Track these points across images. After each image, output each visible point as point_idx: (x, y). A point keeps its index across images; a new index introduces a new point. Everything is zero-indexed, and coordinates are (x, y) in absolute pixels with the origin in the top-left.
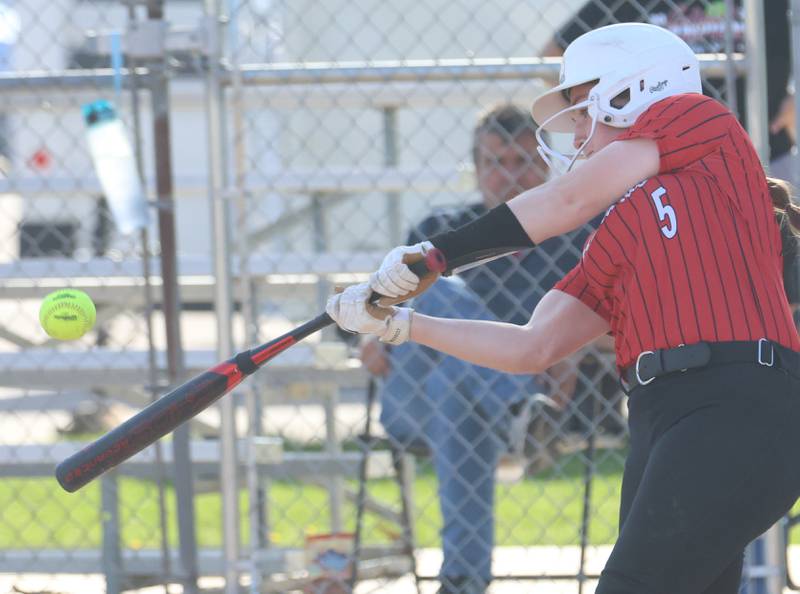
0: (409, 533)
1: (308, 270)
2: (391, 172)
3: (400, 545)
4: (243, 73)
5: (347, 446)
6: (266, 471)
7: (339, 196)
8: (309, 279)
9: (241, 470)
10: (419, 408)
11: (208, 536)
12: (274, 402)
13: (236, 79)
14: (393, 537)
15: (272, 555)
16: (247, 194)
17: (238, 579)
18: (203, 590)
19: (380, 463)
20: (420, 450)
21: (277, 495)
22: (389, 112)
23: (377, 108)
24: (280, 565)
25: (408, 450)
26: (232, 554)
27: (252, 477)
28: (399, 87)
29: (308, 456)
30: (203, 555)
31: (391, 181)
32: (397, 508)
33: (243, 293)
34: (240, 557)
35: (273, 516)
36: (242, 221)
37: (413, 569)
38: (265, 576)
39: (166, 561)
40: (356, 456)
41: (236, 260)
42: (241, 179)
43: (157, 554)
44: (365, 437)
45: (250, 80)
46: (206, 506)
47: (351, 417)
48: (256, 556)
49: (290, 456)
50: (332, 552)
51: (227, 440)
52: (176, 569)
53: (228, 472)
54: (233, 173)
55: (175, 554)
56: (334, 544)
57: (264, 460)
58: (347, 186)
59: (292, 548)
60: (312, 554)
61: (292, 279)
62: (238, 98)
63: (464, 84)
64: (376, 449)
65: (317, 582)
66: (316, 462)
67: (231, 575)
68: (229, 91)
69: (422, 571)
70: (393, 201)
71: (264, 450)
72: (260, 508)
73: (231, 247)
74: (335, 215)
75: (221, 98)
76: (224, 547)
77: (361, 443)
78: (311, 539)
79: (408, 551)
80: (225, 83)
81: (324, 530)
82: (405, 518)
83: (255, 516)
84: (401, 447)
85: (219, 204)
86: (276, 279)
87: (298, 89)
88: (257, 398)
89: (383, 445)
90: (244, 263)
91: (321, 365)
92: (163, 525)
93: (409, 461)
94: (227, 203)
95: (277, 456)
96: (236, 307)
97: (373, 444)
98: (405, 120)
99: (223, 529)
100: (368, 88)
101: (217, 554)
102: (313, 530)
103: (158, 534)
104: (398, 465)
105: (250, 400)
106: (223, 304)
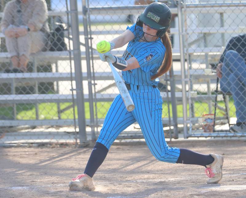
0: (227, 114)
1: (203, 51)
2: (222, 28)
3: (225, 117)
4: (186, 5)
5: (213, 93)
6: (193, 99)
7: (210, 34)
8: (203, 54)
9: (187, 99)
10: (229, 84)
11: (180, 114)
12: (195, 83)
13: (185, 7)
14: (224, 115)
15: (195, 119)
16: (188, 34)
17: (187, 125)
18: (179, 127)
19: (220, 97)
20: (229, 94)
21: (196, 105)
22: (221, 14)
23: (218, 13)
24: (197, 121)
25: (227, 94)
26: (185, 119)
27: (190, 101)
28: (223, 8)
29: (203, 96)
30: (178, 119)
31: (222, 30)
32: (224, 108)
33: (187, 57)
34: (187, 120)
35: (195, 110)
36: (187, 40)
37: (229, 122)
38: (194, 124)
39: (170, 121)
40: (215, 96)
41: (185, 49)
42: (186, 30)
43: (168, 119)
44: (216, 91)
45: (188, 7)
46: (179, 108)
47: (213, 86)
48: (191, 119)
49: (199, 96)
50: (209, 118)
51: (184, 92)
52: (172, 123)
53: (184, 99)
54: (184, 29)
55: (172, 119)
56: (209, 116)
57: (193, 97)
58: (211, 32)
59: (199, 117)
60: (204, 119)
61: (199, 54)
62: (185, 11)
63: (238, 7)
64: (219, 94)
65: (206, 125)
66: (204, 97)
67: (185, 124)
68: (183, 9)
69: (231, 123)
70: (223, 35)
71: (193, 94)
72: (192, 108)
73: (184, 46)
74: (209, 38)
75: (181, 10)
76: (183, 117)
77: (215, 93)
78: (203, 115)
79: (227, 118)
80: (182, 8)
81: (208, 113)
82: (226, 110)
83: (191, 110)
84: (225, 94)
85: (181, 36)
86: (195, 54)
87: (199, 9)
88: (191, 82)
89: (221, 93)
90: (187, 50)
91: (206, 74)
92: (169, 112)
93: (227, 97)
94: (183, 36)
95: (196, 96)
96: (186, 60)
97: (218, 93)
98: (225, 16)
99: (183, 113)
100: (216, 8)
101: (182, 119)
102: (205, 113)
103: (168, 114)
104: (224, 98)
105: (189, 83)
106: (182, 60)
